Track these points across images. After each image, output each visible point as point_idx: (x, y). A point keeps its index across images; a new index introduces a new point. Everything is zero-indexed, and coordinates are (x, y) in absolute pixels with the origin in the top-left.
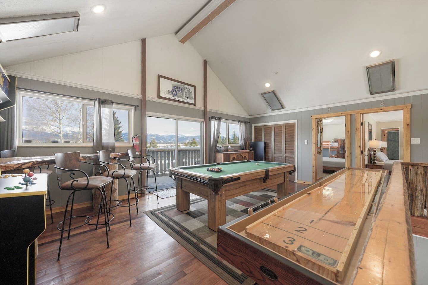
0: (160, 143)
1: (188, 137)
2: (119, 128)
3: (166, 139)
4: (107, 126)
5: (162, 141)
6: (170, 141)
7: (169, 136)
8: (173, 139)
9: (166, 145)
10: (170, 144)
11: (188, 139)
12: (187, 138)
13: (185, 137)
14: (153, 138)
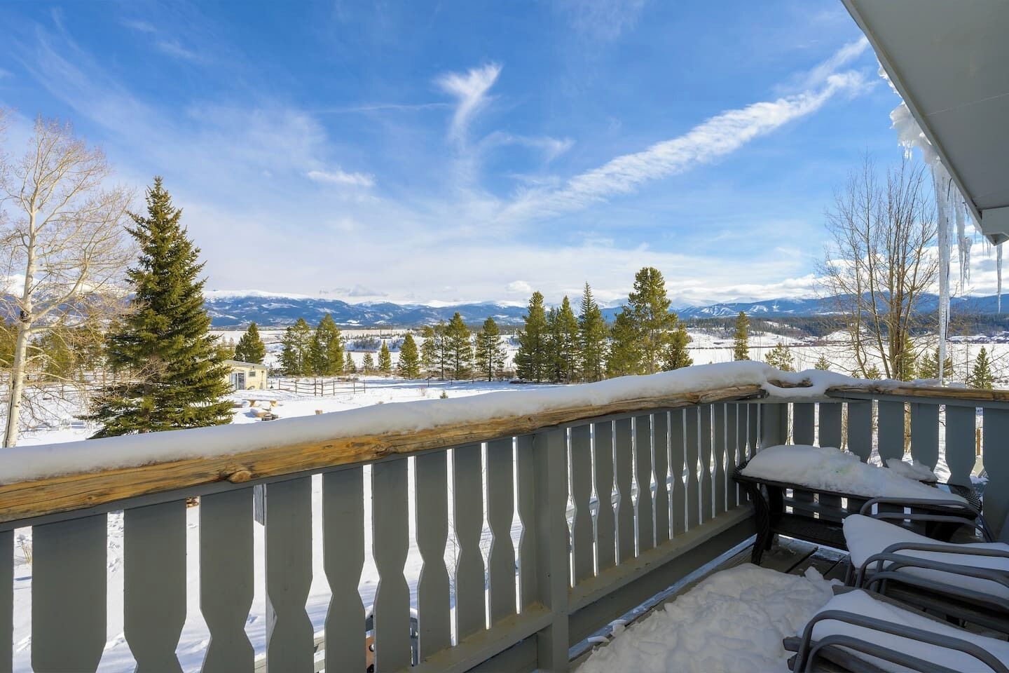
0: (349, 327)
1: (432, 309)
2: (193, 271)
3: (366, 316)
4: (147, 266)
5: (354, 323)
6: (378, 323)
7: (375, 306)
8: (386, 317)
9: (366, 332)
10: (378, 332)
11: (431, 316)
12: (429, 312)
13: (422, 311)
14: (328, 311)
